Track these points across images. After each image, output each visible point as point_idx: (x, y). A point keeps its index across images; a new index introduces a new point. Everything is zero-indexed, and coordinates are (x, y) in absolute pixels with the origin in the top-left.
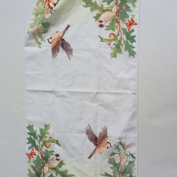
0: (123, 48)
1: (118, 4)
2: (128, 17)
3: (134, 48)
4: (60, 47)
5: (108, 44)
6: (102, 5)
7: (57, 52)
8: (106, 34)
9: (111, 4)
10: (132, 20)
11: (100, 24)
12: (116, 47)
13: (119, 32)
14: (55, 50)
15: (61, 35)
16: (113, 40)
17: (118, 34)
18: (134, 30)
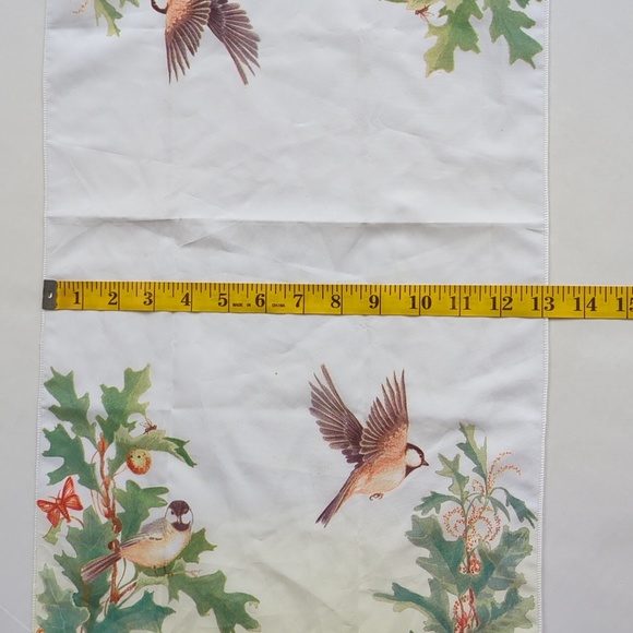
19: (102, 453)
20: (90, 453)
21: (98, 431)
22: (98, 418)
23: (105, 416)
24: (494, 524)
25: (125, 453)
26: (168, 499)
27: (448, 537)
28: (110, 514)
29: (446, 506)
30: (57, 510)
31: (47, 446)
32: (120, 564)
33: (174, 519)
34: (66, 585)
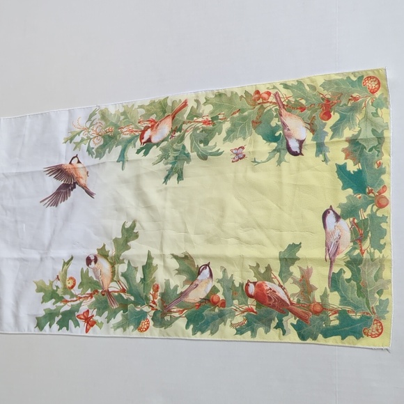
0: (50, 305)
1: (122, 294)
2: (100, 314)
3: (50, 326)
4: (63, 182)
5: (58, 276)
6: (122, 262)
7: (54, 175)
8: (75, 270)
9: (122, 279)
10: (95, 323)
11: (92, 258)
12: (54, 290)
13: (76, 296)
14: (59, 171)
15: (82, 181)
16: (65, 285)
17: (72, 295)
18: (78, 327)
19: (67, 301)
20: (67, 308)
21: (59, 304)
22: (54, 304)
23: (53, 300)
24: (98, 125)
25: (67, 290)
26: (85, 268)
27: (102, 143)
28: (91, 296)
29: (92, 145)
30: (90, 322)
31: (65, 328)
32: (110, 290)
33: (93, 263)
34: (119, 317)
